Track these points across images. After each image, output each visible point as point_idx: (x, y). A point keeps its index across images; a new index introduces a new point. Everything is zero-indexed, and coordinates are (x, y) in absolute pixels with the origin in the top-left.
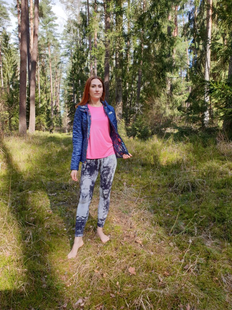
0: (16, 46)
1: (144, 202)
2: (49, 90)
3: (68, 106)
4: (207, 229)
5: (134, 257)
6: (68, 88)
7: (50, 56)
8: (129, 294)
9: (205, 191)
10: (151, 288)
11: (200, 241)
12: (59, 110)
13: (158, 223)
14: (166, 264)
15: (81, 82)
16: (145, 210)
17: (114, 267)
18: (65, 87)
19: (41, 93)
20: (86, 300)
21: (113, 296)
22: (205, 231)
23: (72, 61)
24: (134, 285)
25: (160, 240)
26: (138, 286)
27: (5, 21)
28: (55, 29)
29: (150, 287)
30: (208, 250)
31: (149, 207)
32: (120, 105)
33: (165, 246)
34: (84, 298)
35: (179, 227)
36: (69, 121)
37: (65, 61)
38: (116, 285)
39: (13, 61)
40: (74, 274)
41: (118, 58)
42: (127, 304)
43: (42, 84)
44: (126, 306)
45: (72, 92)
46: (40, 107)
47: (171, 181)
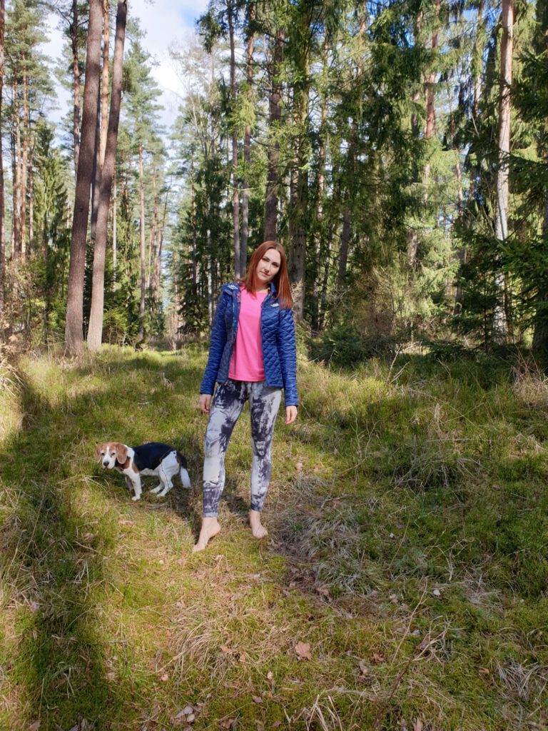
0: (65, 153)
1: (339, 507)
2: (137, 252)
3: (181, 289)
4: (476, 567)
5: (309, 623)
6: (181, 249)
7: (142, 175)
8: (294, 697)
9: (477, 485)
10: (343, 687)
11: (457, 594)
12: (159, 299)
13: (366, 552)
14: (377, 638)
15: (211, 234)
16: (342, 526)
17: (263, 643)
18: (173, 245)
19: (119, 258)
20: (200, 709)
21: (258, 700)
22: (472, 572)
23: (193, 188)
24: (306, 680)
25: (369, 589)
26: (314, 682)
27: (45, 99)
28: (155, 117)
29: (339, 686)
30: (473, 611)
31: (351, 517)
32: (297, 288)
33: (381, 602)
34: (195, 705)
35: (413, 561)
36: (182, 324)
37: (174, 185)
38: (267, 679)
39: (56, 186)
40: (176, 654)
41: (296, 184)
42: (287, 717)
43: (121, 238)
44: (285, 720)
45: (189, 258)
46: (114, 290)
47: (403, 461)
